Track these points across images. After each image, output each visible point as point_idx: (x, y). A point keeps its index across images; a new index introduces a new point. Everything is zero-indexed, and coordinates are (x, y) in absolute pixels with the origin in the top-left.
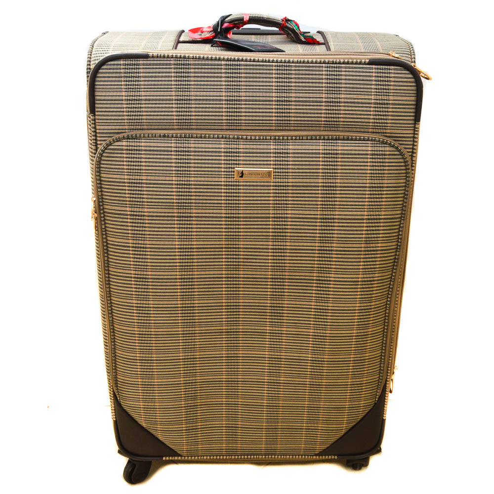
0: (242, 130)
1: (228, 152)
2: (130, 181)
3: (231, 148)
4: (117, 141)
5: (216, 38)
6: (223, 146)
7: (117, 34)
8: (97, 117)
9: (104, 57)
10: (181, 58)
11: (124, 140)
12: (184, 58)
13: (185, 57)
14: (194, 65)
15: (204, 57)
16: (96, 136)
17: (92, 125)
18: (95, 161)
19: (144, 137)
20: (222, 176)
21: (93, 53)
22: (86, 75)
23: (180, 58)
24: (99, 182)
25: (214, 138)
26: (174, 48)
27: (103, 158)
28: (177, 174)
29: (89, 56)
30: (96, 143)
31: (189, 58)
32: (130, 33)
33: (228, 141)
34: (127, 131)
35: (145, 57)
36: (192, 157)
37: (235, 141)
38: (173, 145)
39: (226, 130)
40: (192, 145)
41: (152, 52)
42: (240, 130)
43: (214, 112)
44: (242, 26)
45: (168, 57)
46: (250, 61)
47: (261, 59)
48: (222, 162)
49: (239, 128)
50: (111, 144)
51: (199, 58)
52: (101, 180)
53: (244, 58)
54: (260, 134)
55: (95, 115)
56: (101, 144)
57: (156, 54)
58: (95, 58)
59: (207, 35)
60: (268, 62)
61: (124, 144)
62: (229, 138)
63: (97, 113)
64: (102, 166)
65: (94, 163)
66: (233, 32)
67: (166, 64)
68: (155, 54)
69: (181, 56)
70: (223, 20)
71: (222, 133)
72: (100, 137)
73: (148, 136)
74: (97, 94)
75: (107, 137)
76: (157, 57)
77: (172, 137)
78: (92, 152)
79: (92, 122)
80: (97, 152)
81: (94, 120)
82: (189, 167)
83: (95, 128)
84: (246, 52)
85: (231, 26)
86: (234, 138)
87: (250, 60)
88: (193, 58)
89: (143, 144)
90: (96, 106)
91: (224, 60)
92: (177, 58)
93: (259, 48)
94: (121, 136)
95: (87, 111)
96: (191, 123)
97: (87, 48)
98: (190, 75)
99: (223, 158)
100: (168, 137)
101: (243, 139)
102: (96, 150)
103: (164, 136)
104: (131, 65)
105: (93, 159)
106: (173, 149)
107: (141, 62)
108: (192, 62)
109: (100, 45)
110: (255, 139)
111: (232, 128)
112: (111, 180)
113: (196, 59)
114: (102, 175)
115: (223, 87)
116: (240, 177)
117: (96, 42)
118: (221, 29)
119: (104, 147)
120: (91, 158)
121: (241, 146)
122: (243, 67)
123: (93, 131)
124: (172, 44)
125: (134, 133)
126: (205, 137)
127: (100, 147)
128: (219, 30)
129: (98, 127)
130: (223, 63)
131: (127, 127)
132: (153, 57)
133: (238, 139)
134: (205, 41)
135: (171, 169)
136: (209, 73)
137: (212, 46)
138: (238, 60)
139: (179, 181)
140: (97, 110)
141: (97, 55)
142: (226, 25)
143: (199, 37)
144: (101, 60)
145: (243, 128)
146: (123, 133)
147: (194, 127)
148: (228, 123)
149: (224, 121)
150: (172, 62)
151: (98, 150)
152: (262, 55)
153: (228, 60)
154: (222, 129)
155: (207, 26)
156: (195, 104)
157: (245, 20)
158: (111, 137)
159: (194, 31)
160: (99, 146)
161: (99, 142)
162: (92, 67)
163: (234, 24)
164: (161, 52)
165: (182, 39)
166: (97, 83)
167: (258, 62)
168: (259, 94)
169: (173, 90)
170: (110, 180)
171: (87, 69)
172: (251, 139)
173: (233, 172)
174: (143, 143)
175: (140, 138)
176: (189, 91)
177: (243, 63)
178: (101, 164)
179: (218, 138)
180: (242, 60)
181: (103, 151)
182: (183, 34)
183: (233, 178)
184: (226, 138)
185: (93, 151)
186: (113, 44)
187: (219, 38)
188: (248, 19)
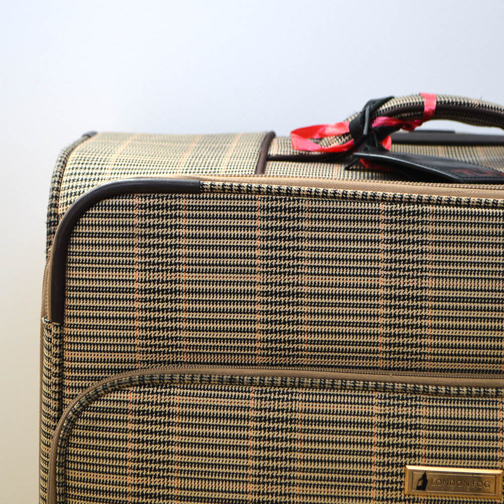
0: (424, 370)
1: (389, 425)
2: (140, 490)
3: (398, 416)
4: (114, 391)
5: (356, 151)
6: (376, 410)
7: (118, 138)
8: (67, 330)
9: (95, 188)
10: (279, 194)
11: (131, 389)
12: (287, 194)
13: (289, 193)
14: (312, 210)
15: (335, 193)
16: (61, 376)
17: (54, 350)
18: (55, 438)
19: (182, 381)
20: (373, 485)
21: (64, 179)
22: (44, 230)
23: (276, 194)
24: (60, 490)
25: (354, 388)
26: (259, 169)
27: (76, 431)
28: (259, 476)
29: (56, 185)
30: (60, 393)
31: (299, 195)
32: (150, 136)
33: (390, 398)
34: (138, 366)
35: (194, 189)
36: (298, 436)
37: (407, 399)
38: (252, 404)
39: (386, 369)
40: (300, 406)
41: (209, 177)
42: (420, 370)
43: (356, 325)
44: (420, 124)
45: (249, 191)
46: (449, 203)
47: (476, 199)
48: (375, 449)
49: (418, 365)
50: (97, 397)
51: (325, 195)
52: (66, 487)
53: (435, 197)
54: (471, 381)
55: (62, 325)
56: (72, 397)
57: (221, 184)
58: (70, 191)
59: (336, 143)
60: (493, 207)
61: (131, 397)
62: (393, 390)
63: (68, 321)
64: (72, 450)
65: (52, 442)
66: (396, 138)
67: (244, 208)
68: (217, 183)
69: (279, 189)
70: (374, 107)
71: (376, 377)
72: (72, 378)
73: (192, 380)
74: (72, 274)
75: (89, 379)
76: (223, 190)
77: (251, 383)
78: (48, 416)
79: (54, 341)
80: (63, 417)
81: (61, 337)
82: (290, 459)
83: (61, 356)
84: (437, 182)
85: (394, 123)
86: (405, 390)
87: (449, 200)
88: (309, 194)
89: (177, 400)
90: (69, 303)
91: (384, 200)
92: (271, 193)
93: (469, 175)
94: (124, 377)
95: (44, 314)
96: (298, 350)
97: (51, 167)
98: (301, 234)
99: (375, 439)
100: (241, 383)
101: (428, 393)
102: (60, 410)
103: (232, 381)
104: (157, 207)
105: (52, 432)
106: (252, 414)
107: (183, 202)
108: (306, 205)
109: (81, 161)
110: (458, 395)
111: (401, 364)
112: (92, 486)
113: (315, 196)
114: (71, 474)
115: (381, 265)
116: (419, 488)
117: (74, 155)
118: (370, 129)
119: (81, 405)
120: (45, 429)
121: (424, 412)
122: (430, 219)
123: (55, 365)
124: (252, 162)
125: (156, 371)
126: (333, 387)
127: (71, 404)
128: (365, 132)
129: (67, 355)
130: (382, 207)
131: (139, 357)
132: (212, 189)
133: (415, 391)
134: (330, 157)
135: (244, 462)
136: (347, 230)
137: (347, 169)
138: (419, 202)
139: (263, 494)
140: (68, 312)
141: (75, 184)
142: (380, 120)
143: (317, 147)
144: (88, 195)
145: (428, 365)
146: (129, 370)
147: (305, 361)
148: (390, 352)
149: (380, 349)
150: (258, 204)
151: (66, 411)
152: (477, 191)
153: (394, 201)
154: (374, 368)
155: (333, 122)
156: (311, 304)
157: (426, 109)
158: (99, 379)
159: (304, 133)
160: (67, 401)
161: (67, 392)
162: (63, 210)
163: (401, 118)
164: (233, 179)
165: (274, 151)
166: (73, 249)
167: (468, 206)
168: (468, 284)
169: (257, 269)
170: (89, 485)
171: (50, 215)
172: (448, 394)
173: (401, 475)
174: (178, 398)
175: (171, 383)
176: (298, 274)
177: (430, 208)
178: (69, 444)
179: (365, 388)
180: (429, 202)
181: (77, 414)
182: (275, 141)
183: (401, 490)
184: (385, 389)
185: (53, 413)
186: (113, 158)
187: (366, 150)
188: (434, 107)
